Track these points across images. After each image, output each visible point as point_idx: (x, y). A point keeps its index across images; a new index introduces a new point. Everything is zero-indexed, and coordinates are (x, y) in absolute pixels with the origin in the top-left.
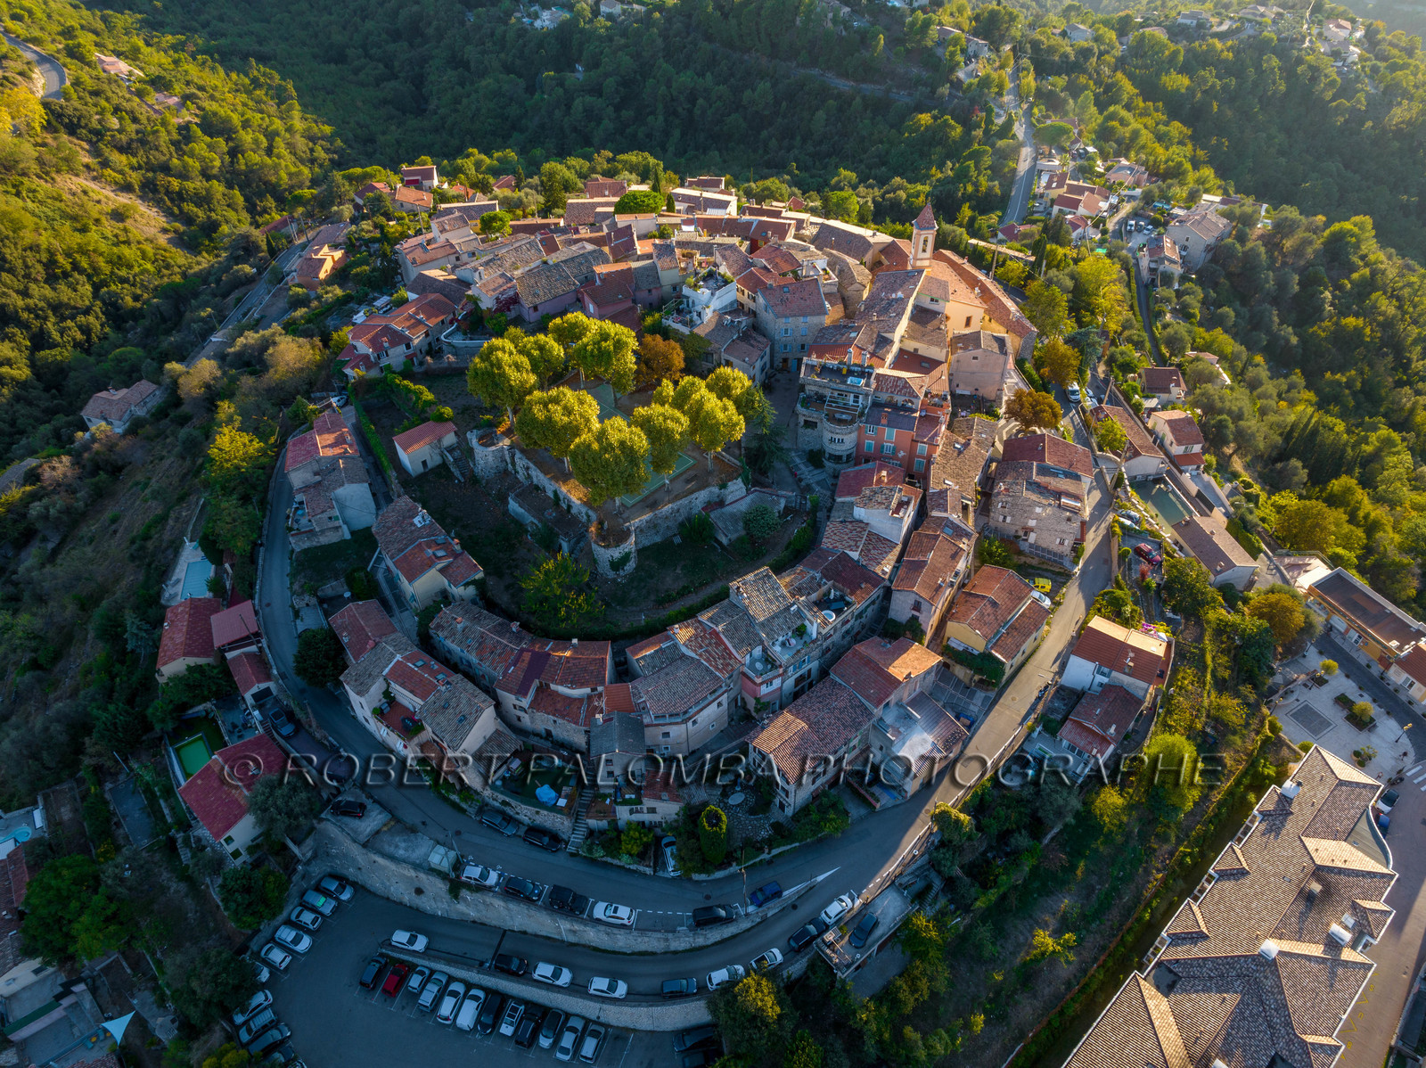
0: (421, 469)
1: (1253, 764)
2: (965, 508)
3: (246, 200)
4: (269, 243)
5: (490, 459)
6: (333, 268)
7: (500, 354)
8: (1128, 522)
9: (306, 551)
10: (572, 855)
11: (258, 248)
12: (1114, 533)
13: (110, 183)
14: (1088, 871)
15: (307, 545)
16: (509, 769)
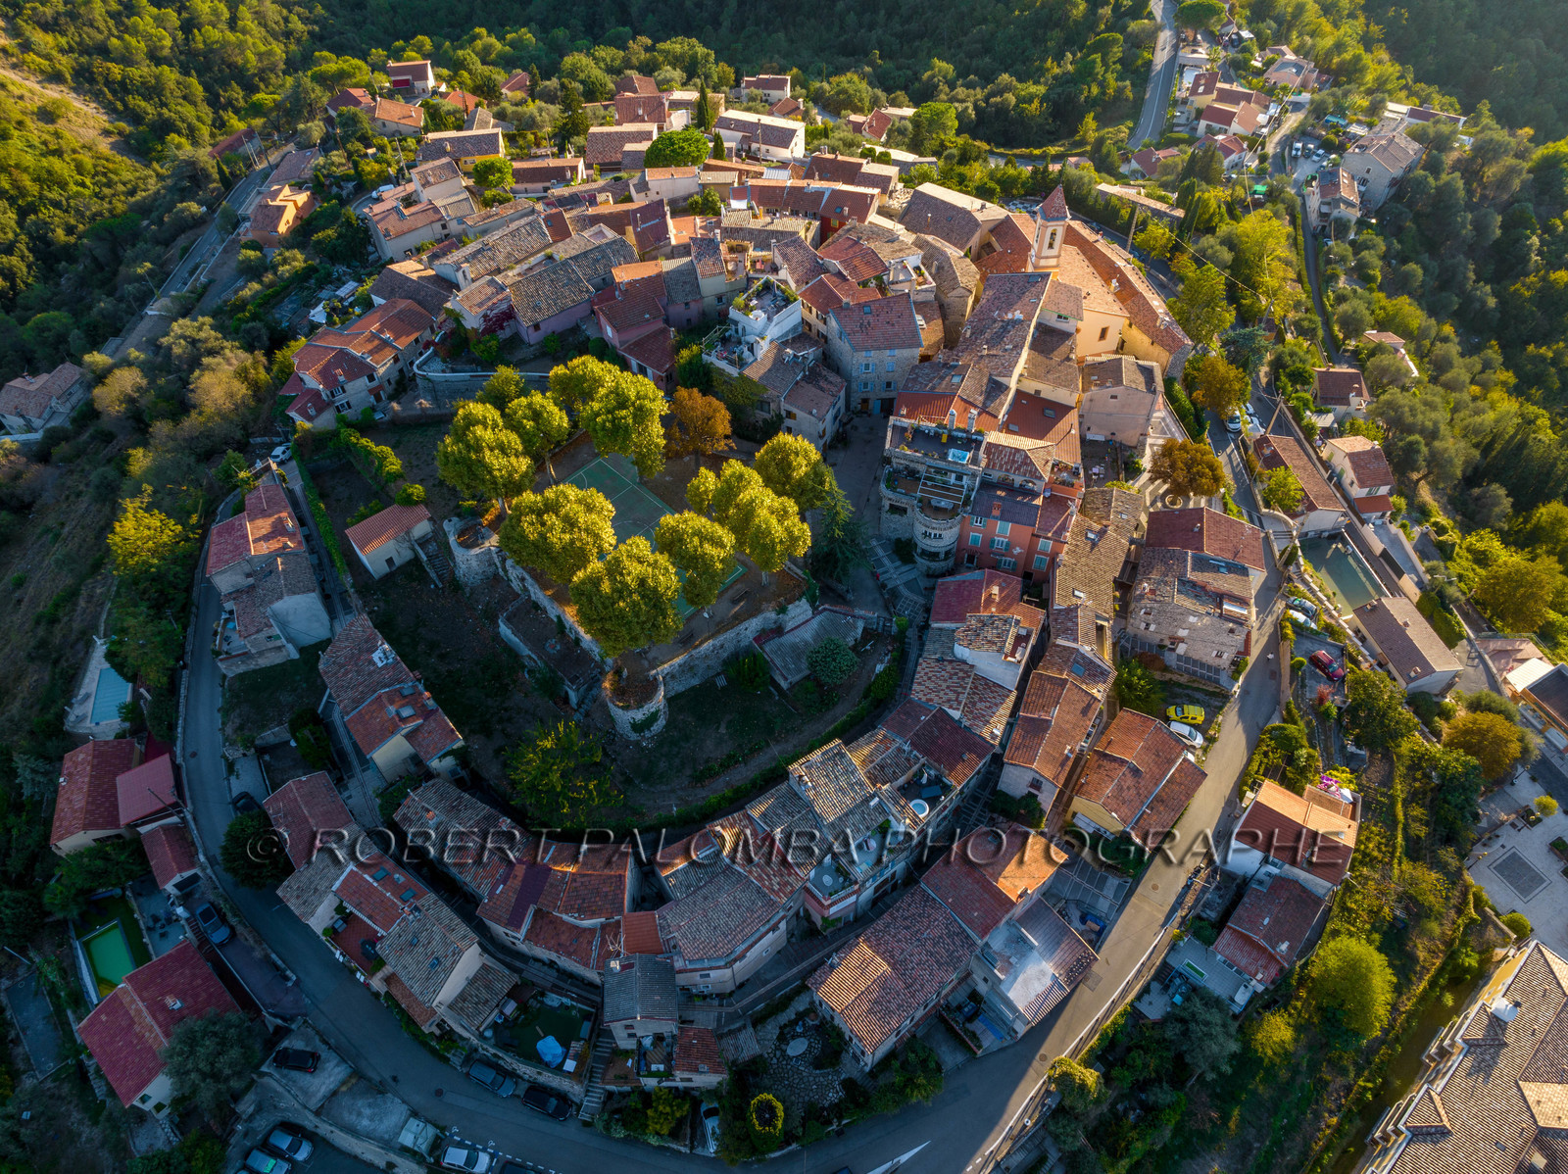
0: (385, 569)
1: (1452, 956)
2: (1100, 629)
3: (207, 89)
4: (221, 171)
5: (474, 563)
6: (296, 218)
7: (479, 430)
8: (1301, 617)
9: (241, 677)
10: (586, 1124)
11: (208, 177)
12: (1284, 637)
13: (33, 72)
14: (1243, 1122)
15: (242, 669)
16: (501, 1013)
